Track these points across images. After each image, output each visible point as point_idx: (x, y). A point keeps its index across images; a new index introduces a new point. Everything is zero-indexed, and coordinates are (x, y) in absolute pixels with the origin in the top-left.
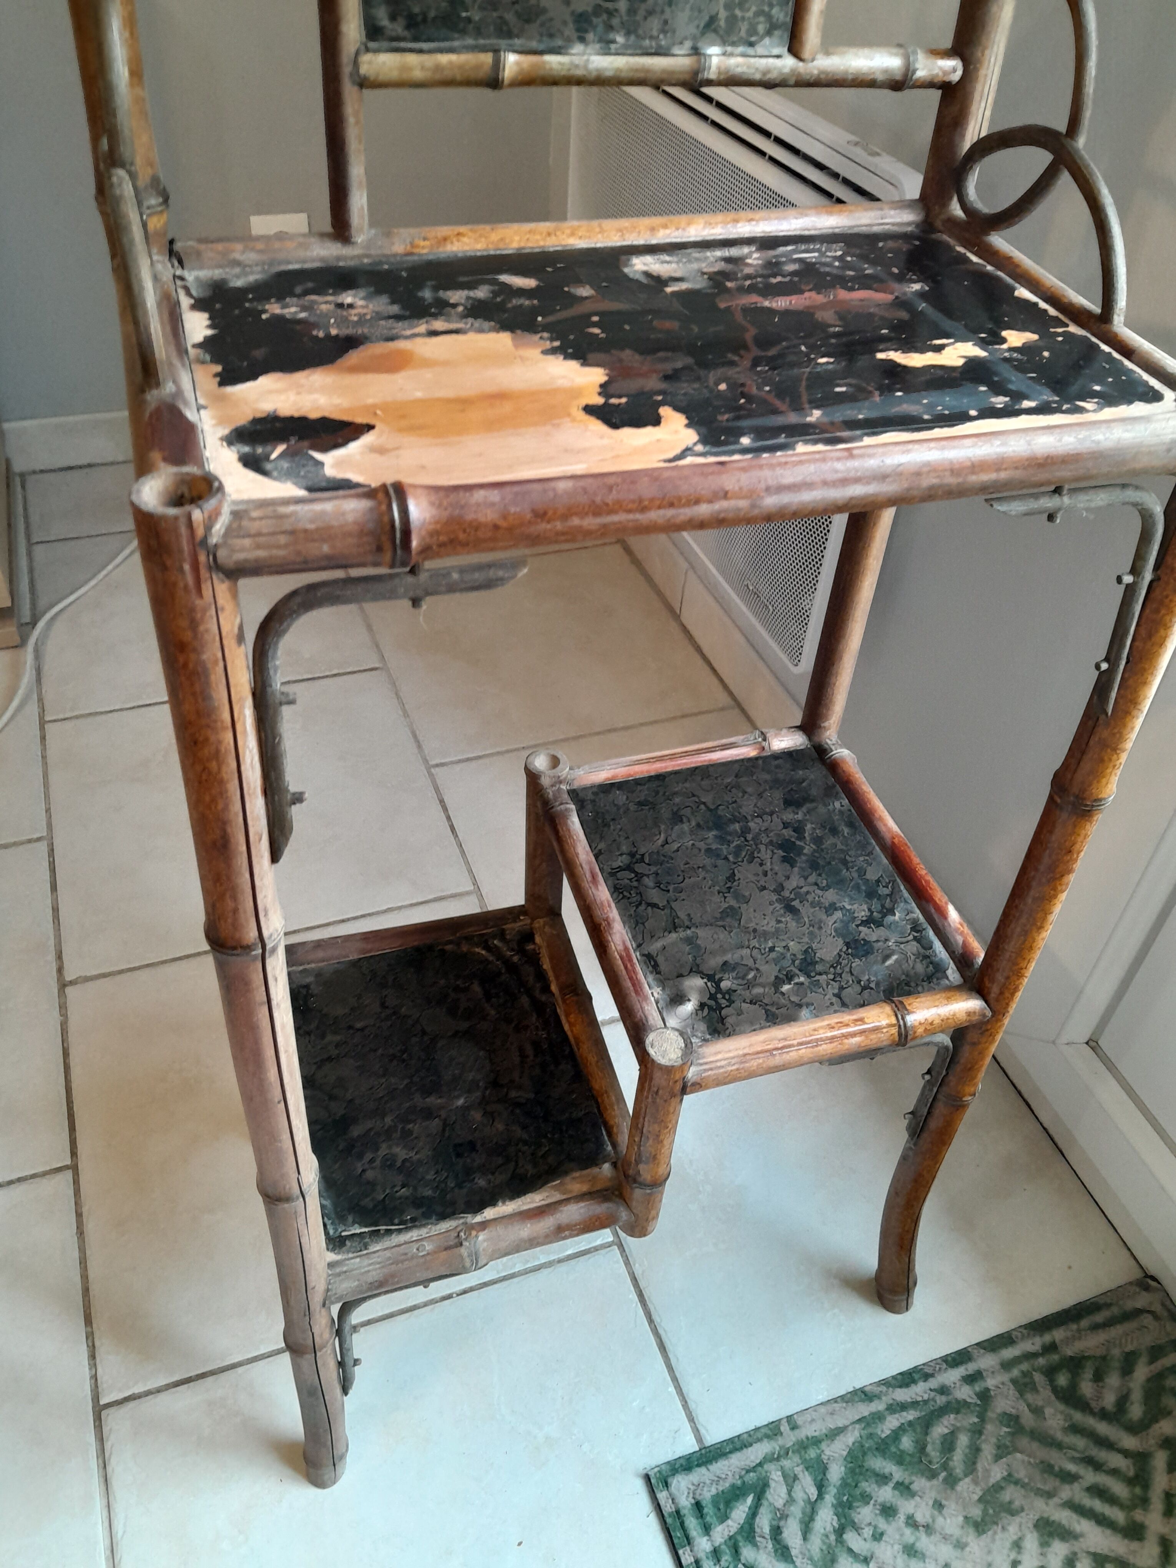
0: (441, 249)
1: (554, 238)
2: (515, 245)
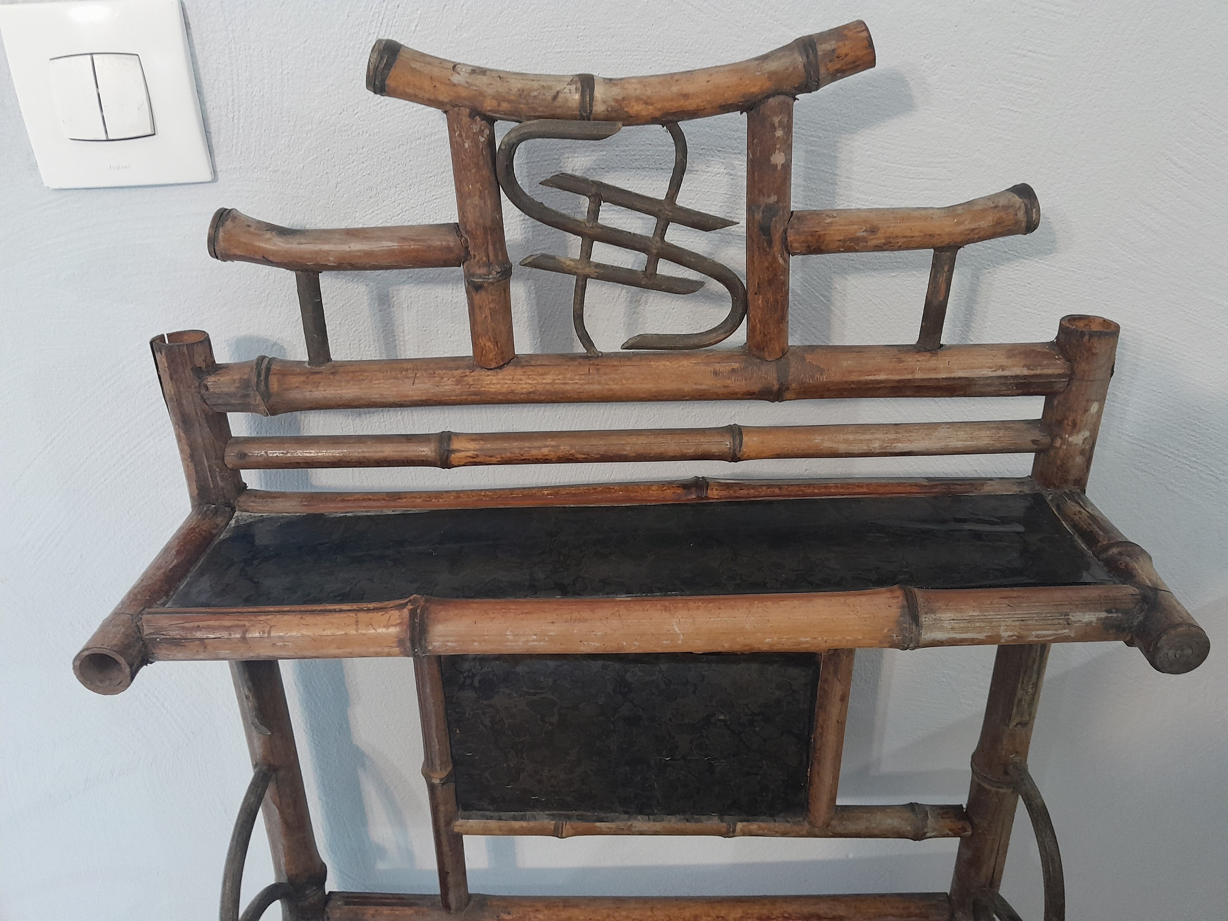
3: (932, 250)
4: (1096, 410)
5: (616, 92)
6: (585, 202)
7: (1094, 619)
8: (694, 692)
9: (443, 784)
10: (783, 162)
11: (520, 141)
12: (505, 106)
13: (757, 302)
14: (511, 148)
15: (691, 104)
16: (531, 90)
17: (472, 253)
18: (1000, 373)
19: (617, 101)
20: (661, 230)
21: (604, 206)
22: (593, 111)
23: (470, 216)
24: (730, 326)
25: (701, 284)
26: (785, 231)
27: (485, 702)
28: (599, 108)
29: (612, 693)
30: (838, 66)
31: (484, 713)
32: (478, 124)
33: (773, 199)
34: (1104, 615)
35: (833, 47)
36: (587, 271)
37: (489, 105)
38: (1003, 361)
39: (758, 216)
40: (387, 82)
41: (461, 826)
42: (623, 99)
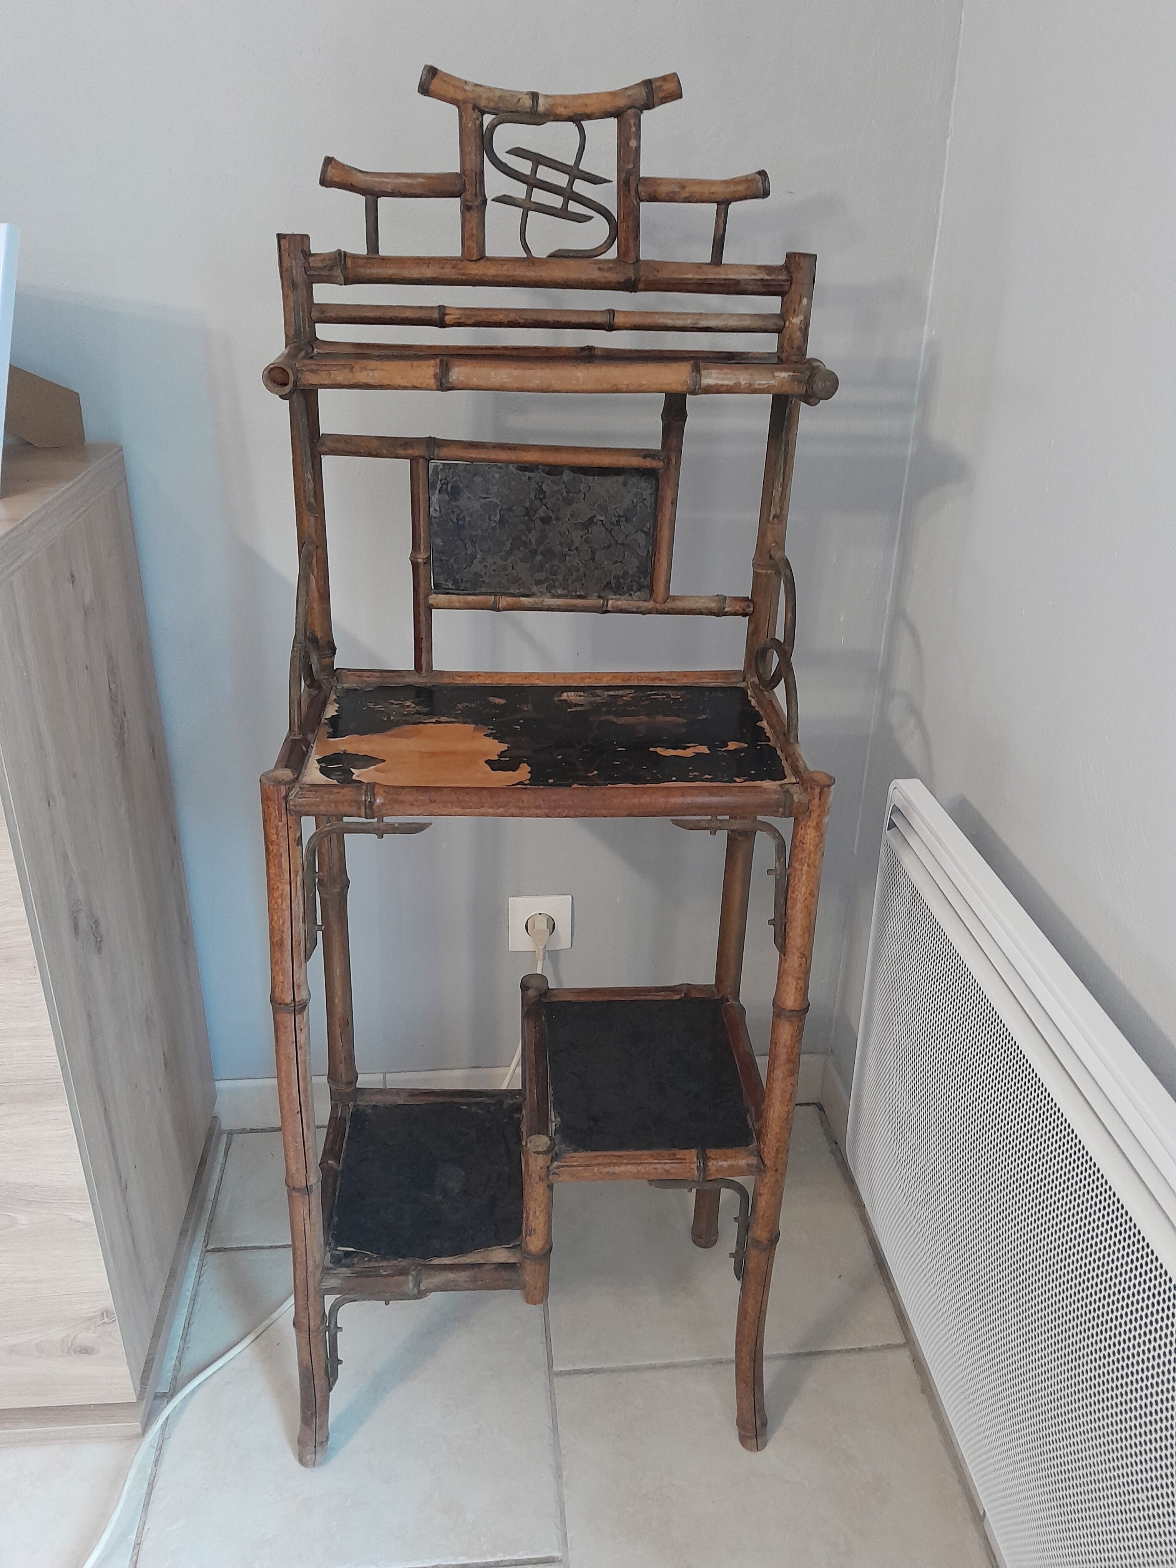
0: (468, 682)
1: (528, 680)
2: (507, 682)
3: (715, 205)
4: (806, 303)
5: (550, 100)
6: (529, 164)
7: (787, 376)
8: (584, 499)
9: (425, 563)
10: (636, 145)
11: (499, 124)
12: (492, 104)
13: (622, 227)
14: (493, 127)
15: (588, 111)
16: (506, 97)
17: (467, 188)
18: (753, 277)
19: (550, 105)
20: (571, 183)
21: (540, 167)
22: (538, 110)
23: (468, 166)
24: (608, 245)
25: (590, 218)
26: (637, 186)
27: (454, 503)
28: (541, 108)
29: (533, 498)
30: (663, 95)
31: (453, 512)
32: (476, 114)
33: (631, 166)
34: (791, 374)
35: (661, 84)
36: (529, 205)
37: (483, 103)
38: (755, 271)
39: (624, 175)
40: (431, 86)
41: (434, 599)
42: (554, 105)
